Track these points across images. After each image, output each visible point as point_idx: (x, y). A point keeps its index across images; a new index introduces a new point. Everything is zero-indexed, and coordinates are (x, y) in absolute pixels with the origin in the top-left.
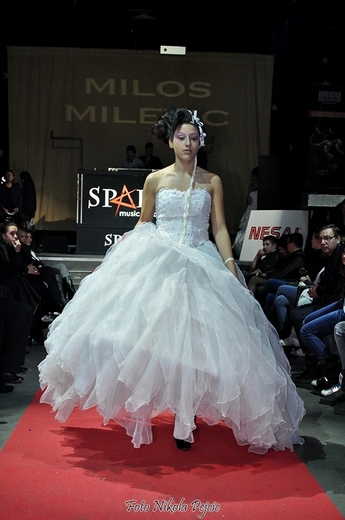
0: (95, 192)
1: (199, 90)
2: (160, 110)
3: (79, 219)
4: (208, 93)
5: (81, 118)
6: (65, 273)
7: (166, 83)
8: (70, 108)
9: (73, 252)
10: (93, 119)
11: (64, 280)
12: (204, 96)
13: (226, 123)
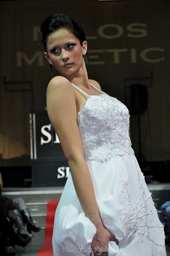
0: (46, 129)
1: (136, 30)
2: (102, 51)
3: (34, 155)
4: (145, 33)
5: (30, 62)
6: (23, 206)
7: (106, 26)
8: (19, 55)
9: (29, 186)
10: (41, 63)
11: (22, 213)
12: (141, 36)
13: (163, 59)
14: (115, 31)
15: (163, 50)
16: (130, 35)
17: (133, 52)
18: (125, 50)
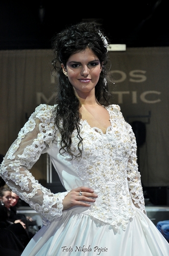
1: (137, 76)
4: (144, 78)
12: (141, 81)
13: (159, 100)
14: (120, 76)
15: (159, 93)
16: (132, 80)
17: (134, 94)
18: (128, 92)
